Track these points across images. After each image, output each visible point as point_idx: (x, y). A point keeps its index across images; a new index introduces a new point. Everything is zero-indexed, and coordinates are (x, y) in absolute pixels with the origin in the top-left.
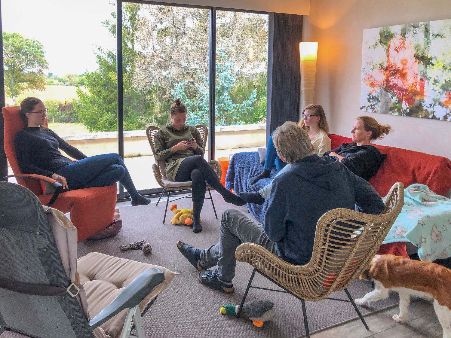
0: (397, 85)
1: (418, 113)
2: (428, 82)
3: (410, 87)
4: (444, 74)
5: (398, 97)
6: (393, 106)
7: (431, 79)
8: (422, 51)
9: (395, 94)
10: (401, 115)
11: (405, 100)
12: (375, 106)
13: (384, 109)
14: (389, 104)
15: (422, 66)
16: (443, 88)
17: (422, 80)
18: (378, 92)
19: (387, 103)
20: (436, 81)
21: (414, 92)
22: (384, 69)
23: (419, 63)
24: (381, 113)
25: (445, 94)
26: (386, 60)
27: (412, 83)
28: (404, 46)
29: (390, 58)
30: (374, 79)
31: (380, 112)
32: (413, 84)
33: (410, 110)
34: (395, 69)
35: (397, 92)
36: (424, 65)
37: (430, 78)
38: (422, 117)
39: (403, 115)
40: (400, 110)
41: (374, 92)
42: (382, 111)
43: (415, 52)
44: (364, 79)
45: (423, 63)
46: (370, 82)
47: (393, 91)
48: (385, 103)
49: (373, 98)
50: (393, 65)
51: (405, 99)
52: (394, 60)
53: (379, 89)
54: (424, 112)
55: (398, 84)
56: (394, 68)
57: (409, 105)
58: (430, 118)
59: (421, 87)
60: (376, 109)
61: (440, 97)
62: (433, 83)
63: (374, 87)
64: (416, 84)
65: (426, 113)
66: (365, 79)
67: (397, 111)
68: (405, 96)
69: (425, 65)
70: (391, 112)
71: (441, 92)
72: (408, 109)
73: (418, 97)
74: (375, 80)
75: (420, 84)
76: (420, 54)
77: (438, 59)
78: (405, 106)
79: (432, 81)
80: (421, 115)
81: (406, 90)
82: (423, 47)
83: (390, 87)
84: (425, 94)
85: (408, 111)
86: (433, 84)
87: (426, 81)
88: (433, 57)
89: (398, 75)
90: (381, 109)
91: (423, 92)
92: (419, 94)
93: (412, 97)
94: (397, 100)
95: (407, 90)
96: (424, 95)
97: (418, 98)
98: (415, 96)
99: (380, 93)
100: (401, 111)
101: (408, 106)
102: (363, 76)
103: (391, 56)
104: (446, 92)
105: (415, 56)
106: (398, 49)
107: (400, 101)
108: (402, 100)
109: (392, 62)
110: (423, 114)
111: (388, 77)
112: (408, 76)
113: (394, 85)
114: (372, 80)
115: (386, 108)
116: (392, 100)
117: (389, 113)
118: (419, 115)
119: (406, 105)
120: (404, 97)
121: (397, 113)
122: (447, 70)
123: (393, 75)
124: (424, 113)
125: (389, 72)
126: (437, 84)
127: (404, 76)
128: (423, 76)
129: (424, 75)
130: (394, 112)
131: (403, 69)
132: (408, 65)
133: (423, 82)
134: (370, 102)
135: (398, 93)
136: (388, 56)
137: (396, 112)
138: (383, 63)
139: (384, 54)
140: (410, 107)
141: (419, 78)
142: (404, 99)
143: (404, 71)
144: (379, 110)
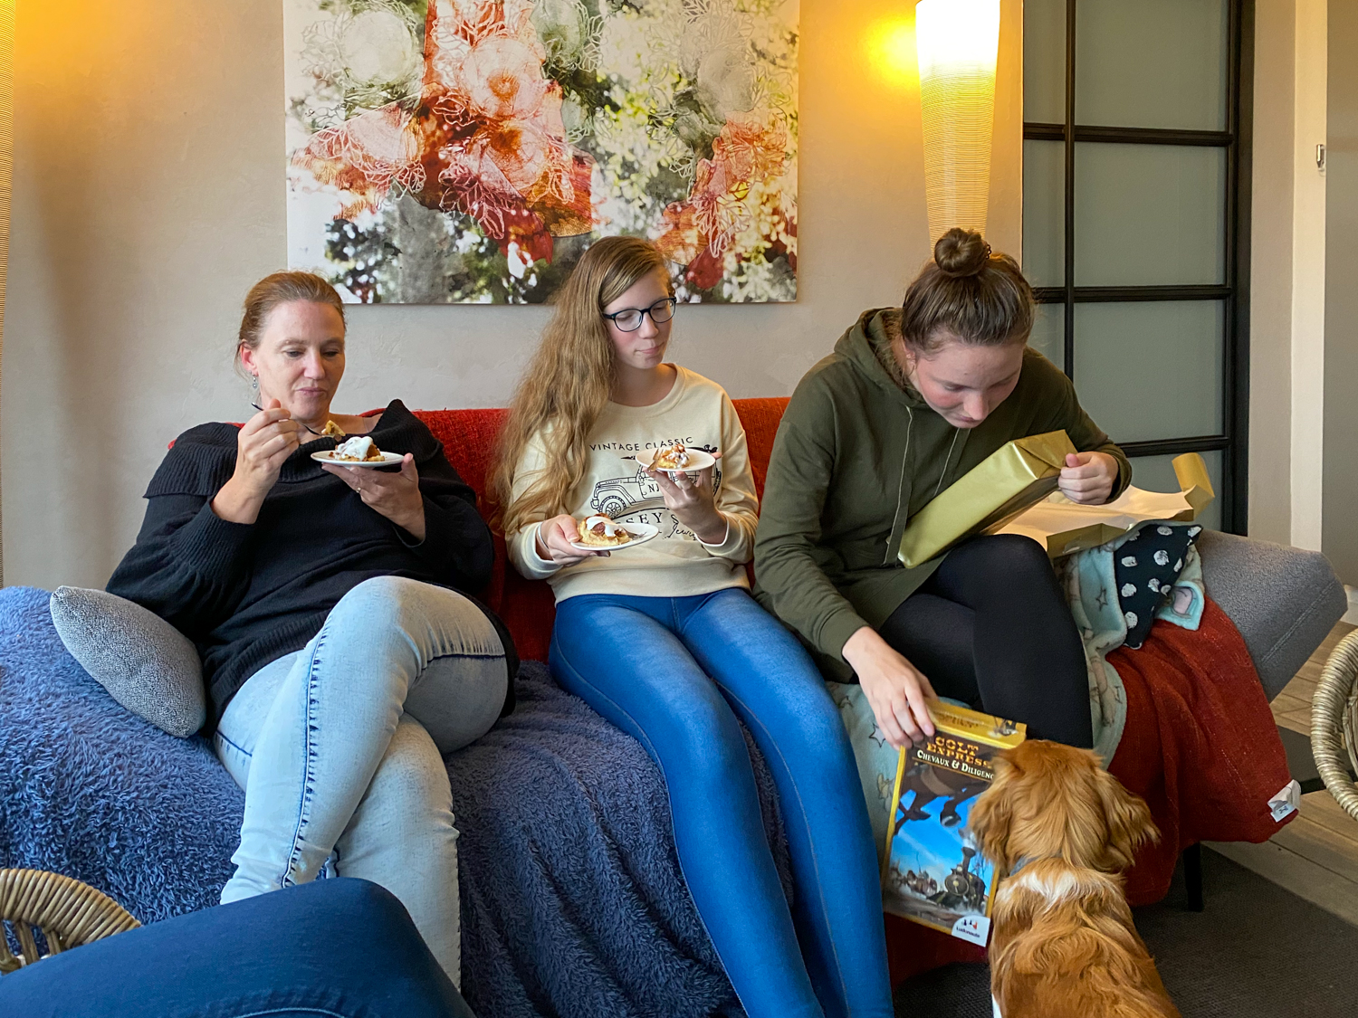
0: (477, 178)
2: (602, 171)
3: (536, 187)
4: (654, 145)
5: (487, 231)
6: (466, 270)
7: (612, 160)
8: (573, 55)
9: (472, 218)
10: (507, 301)
11: (515, 241)
12: (375, 273)
13: (423, 285)
14: (445, 261)
15: (575, 110)
16: (654, 189)
17: (579, 160)
18: (385, 212)
19: (435, 255)
20: (628, 167)
21: (553, 208)
22: (409, 111)
23: (563, 97)
24: (407, 303)
25: (662, 211)
26: (421, 71)
27: (540, 173)
28: (500, 23)
29: (439, 66)
30: (359, 152)
31: (404, 298)
32: (545, 177)
33: (541, 279)
34: (466, 113)
35: (481, 209)
36: (582, 105)
37: (610, 155)
39: (515, 303)
40: (500, 282)
41: (366, 212)
42: (411, 292)
43: (544, 53)
44: (302, 154)
45: (578, 98)
46: (340, 166)
47: (464, 207)
48: (427, 254)
49: (360, 239)
50: (455, 97)
51: (517, 235)
52: (457, 77)
53: (389, 198)
55: (484, 178)
56: (459, 111)
57: (535, 259)
59: (576, 188)
60: (379, 287)
61: (645, 222)
62: (620, 171)
63: (365, 187)
64: (559, 177)
66: (308, 151)
67: (487, 286)
68: (518, 225)
69: (586, 106)
70: (458, 294)
71: (649, 206)
72: (533, 277)
73: (569, 226)
74: (366, 158)
75: (573, 177)
76: (567, 63)
77: (632, 90)
78: (517, 263)
79: (615, 166)
81: (520, 202)
82: (573, 37)
83: (443, 189)
84: (594, 216)
85: (533, 281)
86: (622, 178)
87: (596, 167)
88: (614, 78)
89: (482, 139)
90: (404, 284)
91: (587, 207)
92: (573, 216)
93: (546, 229)
94: (481, 244)
95: (524, 200)
96: (589, 218)
97: (568, 231)
98: (557, 222)
99: (397, 214)
100: (505, 284)
101: (531, 263)
102: (295, 137)
103: (441, 58)
104: (663, 205)
105: (546, 68)
106: (474, 32)
107: (497, 246)
108: (506, 242)
109: (448, 82)
111: (434, 146)
112: (524, 147)
113: (462, 180)
114: (347, 156)
115: (433, 277)
116: (459, 242)
117: (449, 300)
119: (524, 261)
120: (511, 230)
121: (486, 298)
122: (662, 130)
123: (456, 137)
125: (440, 126)
126: (633, 177)
127: (505, 143)
128: (583, 144)
129: (584, 142)
130: (473, 292)
131: (502, 117)
132: (523, 100)
133: (585, 171)
134: (344, 258)
135: (485, 214)
136: (427, 56)
137: (480, 291)
138: (403, 84)
139: (409, 47)
140: (538, 266)
141: (568, 154)
142: (513, 237)
143: (508, 126)
144: (399, 290)
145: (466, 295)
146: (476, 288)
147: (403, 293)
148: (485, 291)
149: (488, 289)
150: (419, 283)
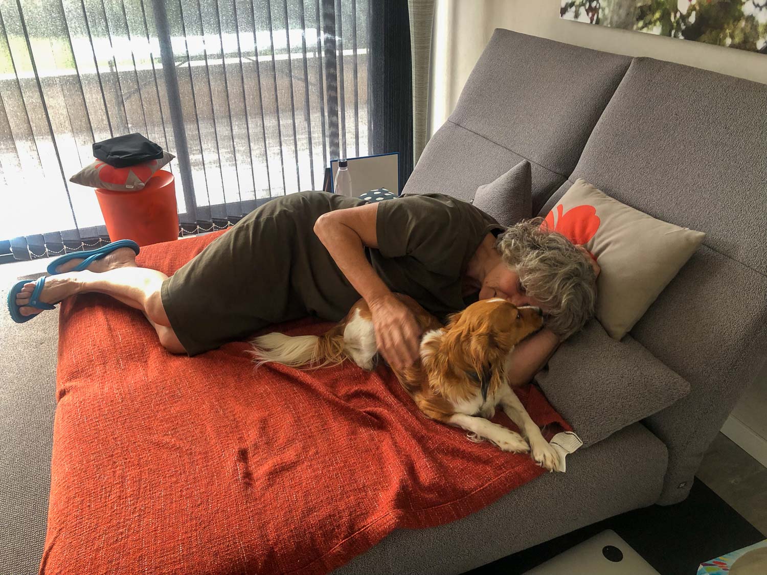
1: (721, 28)
10: (670, 35)
13: (623, 12)
24: (612, 27)
31: (611, 23)
33: (700, 18)
38: (732, 46)
39: (675, 36)
40: (670, 15)
42: (615, 18)
54: (743, 24)
58: (758, 51)
60: (600, 11)
65: (748, 30)
67: (660, 19)
70: (641, 24)
72: (694, 13)
80: (732, 37)
85: (692, 19)
90: (613, 11)
100: (673, 19)
110: (737, 32)
115: (629, 7)
117: (635, 27)
118: (725, 38)
121: (657, 30)
124: (743, 30)
130: (650, 23)
137: (655, 23)
140: (700, 5)
144: (609, 16)
145: (645, 25)
146: (653, 20)
147: (611, 18)
148: (658, 23)
149: (660, 22)
150: (621, 11)
